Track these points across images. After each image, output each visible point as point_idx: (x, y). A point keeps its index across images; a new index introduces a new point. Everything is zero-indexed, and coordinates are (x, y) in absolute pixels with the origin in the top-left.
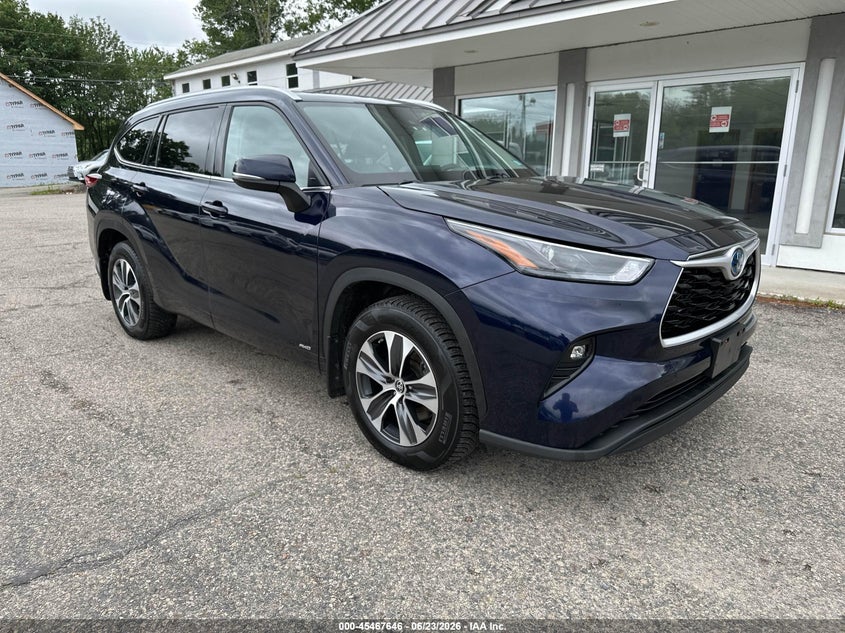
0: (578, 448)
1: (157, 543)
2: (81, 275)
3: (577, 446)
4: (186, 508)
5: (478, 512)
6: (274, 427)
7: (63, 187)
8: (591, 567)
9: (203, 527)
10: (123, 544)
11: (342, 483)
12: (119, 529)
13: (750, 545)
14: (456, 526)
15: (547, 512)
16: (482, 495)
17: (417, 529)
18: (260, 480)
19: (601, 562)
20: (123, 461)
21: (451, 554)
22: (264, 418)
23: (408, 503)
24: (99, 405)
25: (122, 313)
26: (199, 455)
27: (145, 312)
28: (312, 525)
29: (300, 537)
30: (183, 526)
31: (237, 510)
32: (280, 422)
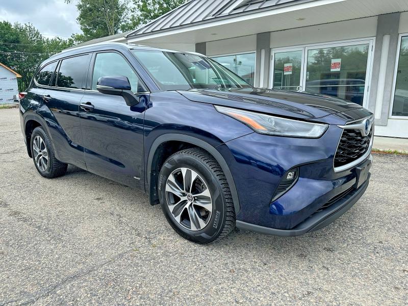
0: (292, 229)
1: (55, 293)
2: (18, 147)
3: (291, 228)
4: (72, 271)
5: (237, 266)
6: (120, 222)
7: (10, 105)
8: (304, 297)
9: (82, 281)
10: (34, 294)
11: (160, 252)
12: (32, 285)
13: (387, 279)
14: (226, 276)
15: (274, 265)
16: (238, 257)
17: (204, 278)
18: (114, 253)
19: (309, 293)
20: (36, 244)
21: (225, 292)
22: (115, 218)
23: (198, 263)
24: (24, 214)
25: (38, 165)
26: (80, 239)
27: (51, 164)
28: (144, 278)
29: (138, 285)
30: (70, 282)
31: (102, 270)
32: (124, 220)
